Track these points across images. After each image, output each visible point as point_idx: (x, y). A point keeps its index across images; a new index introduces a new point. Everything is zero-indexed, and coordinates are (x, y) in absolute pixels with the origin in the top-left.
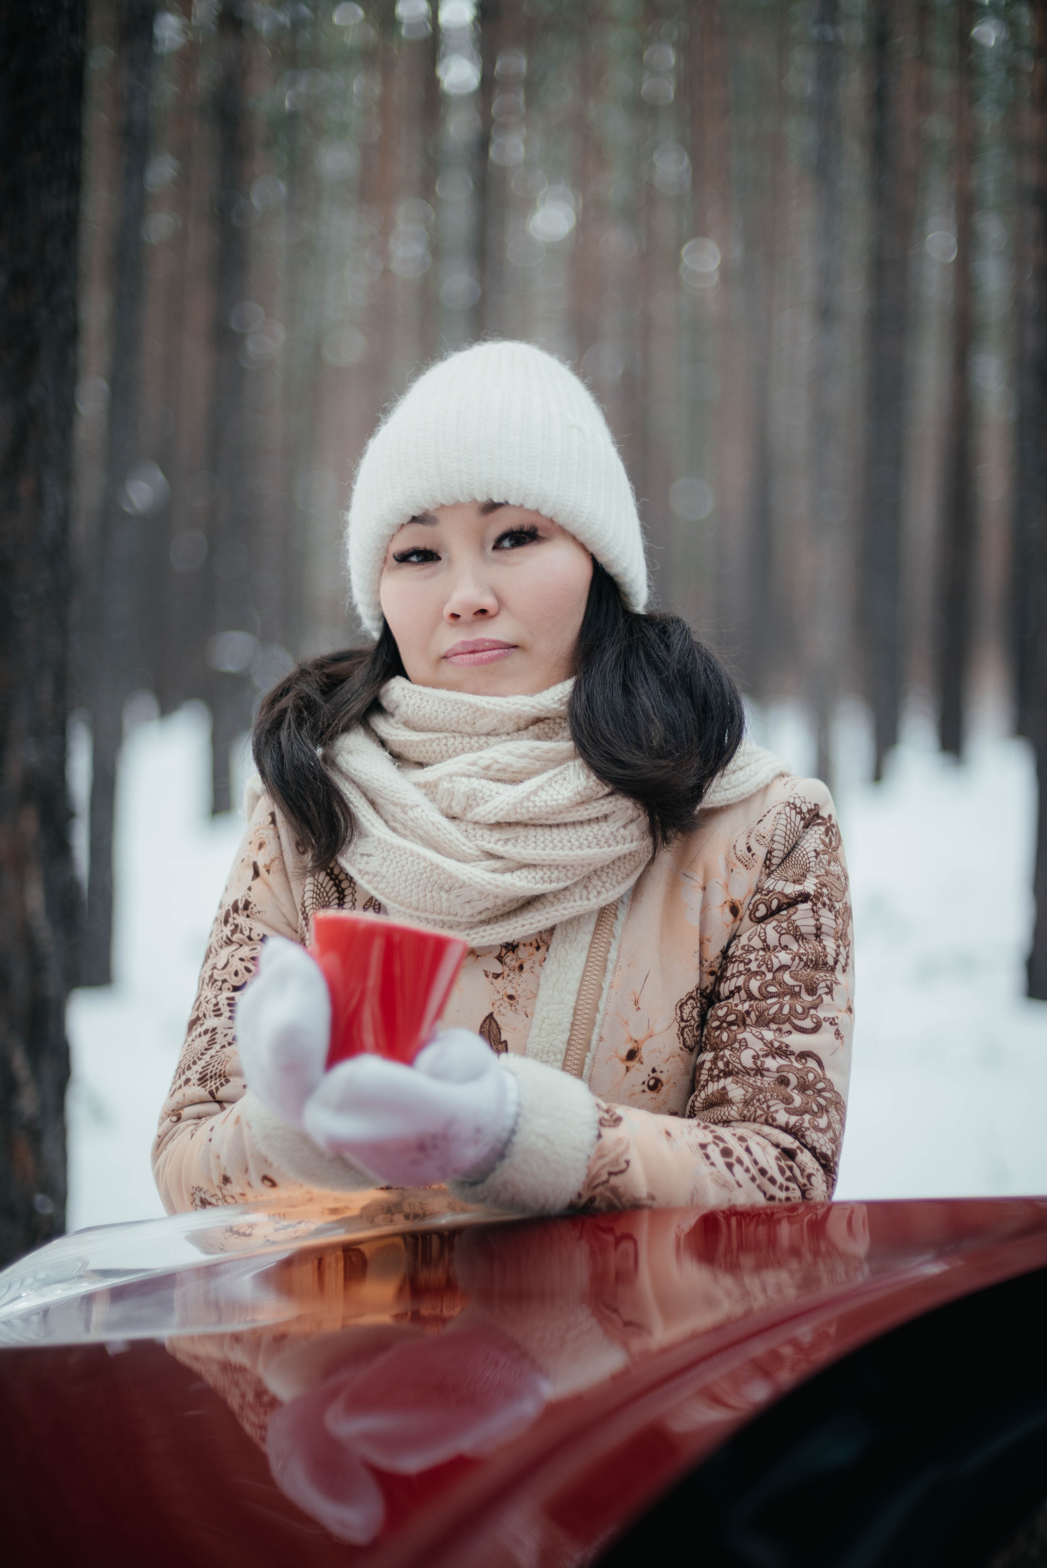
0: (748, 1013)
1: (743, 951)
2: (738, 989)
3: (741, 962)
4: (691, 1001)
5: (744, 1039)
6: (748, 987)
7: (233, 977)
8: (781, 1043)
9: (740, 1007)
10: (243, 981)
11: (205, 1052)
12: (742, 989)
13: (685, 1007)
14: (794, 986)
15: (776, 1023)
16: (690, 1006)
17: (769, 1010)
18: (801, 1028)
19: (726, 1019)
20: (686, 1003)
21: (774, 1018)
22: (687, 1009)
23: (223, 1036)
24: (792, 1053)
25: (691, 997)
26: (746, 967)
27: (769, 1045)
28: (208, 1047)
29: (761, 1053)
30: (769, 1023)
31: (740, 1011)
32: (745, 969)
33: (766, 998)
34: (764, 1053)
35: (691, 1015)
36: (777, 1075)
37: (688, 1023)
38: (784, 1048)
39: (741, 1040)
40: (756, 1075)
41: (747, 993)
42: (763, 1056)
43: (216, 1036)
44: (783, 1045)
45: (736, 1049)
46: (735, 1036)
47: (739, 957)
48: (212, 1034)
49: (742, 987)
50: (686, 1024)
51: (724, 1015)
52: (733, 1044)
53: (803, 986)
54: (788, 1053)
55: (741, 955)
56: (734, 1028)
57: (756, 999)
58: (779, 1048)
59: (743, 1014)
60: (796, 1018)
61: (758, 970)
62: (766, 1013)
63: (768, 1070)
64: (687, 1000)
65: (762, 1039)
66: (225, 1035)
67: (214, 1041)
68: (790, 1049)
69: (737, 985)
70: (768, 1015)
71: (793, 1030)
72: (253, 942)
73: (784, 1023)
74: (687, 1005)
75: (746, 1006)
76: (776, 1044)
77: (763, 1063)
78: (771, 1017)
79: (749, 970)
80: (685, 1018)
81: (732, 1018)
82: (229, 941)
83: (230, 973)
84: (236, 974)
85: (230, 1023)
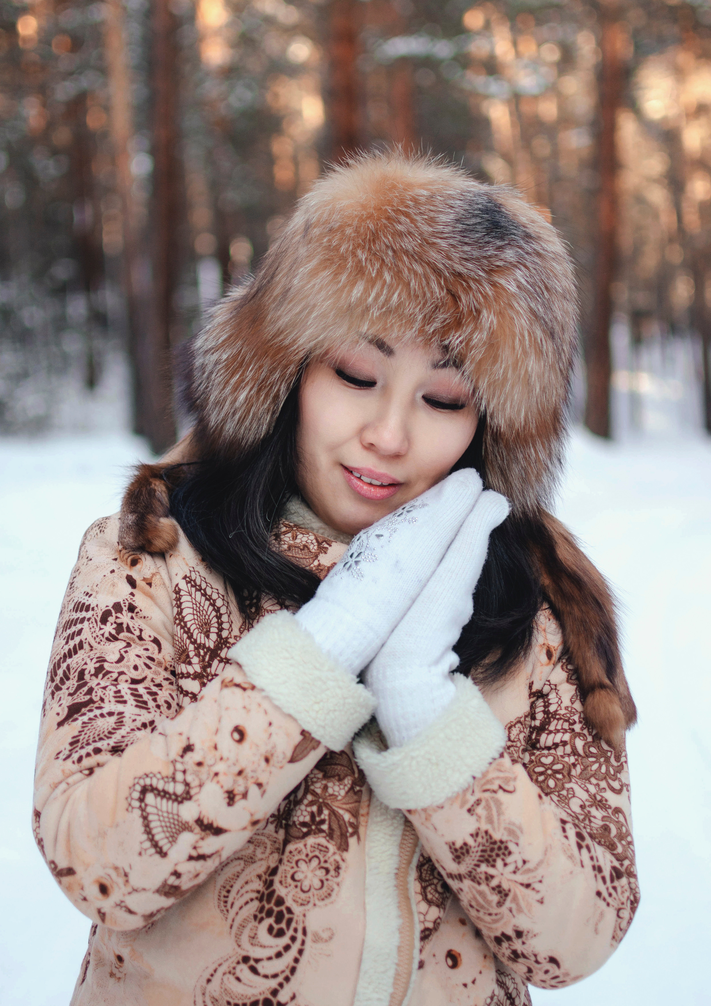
0: (572, 766)
1: (566, 712)
2: (564, 743)
3: (566, 721)
4: (519, 725)
5: (572, 788)
6: (574, 744)
7: (132, 670)
9: (565, 759)
10: (143, 676)
11: (113, 731)
12: (568, 744)
13: (513, 728)
14: (608, 751)
15: (596, 779)
16: (518, 729)
17: (591, 766)
18: (612, 787)
19: (552, 767)
20: (515, 725)
21: (595, 774)
22: (515, 731)
23: (131, 720)
24: (610, 807)
25: (519, 722)
26: (571, 727)
27: (593, 797)
28: (116, 727)
29: (587, 804)
30: (590, 777)
31: (567, 762)
32: (570, 729)
33: (587, 756)
34: (590, 803)
35: (517, 737)
36: (600, 823)
37: (514, 744)
38: (604, 802)
39: (568, 789)
41: (572, 749)
42: (589, 806)
43: (124, 720)
44: (604, 799)
45: (564, 796)
46: (563, 785)
47: (563, 715)
48: (119, 717)
49: (569, 742)
50: (512, 744)
51: (551, 763)
52: (560, 791)
53: (613, 753)
54: (607, 806)
55: (565, 714)
56: (561, 776)
57: (579, 755)
58: (600, 801)
59: (569, 765)
60: (610, 778)
61: (581, 732)
62: (589, 768)
63: (594, 818)
64: (516, 724)
65: (587, 791)
66: (134, 720)
67: (122, 724)
68: (608, 803)
69: (563, 740)
70: (591, 770)
71: (607, 788)
72: (143, 642)
73: (602, 780)
74: (515, 727)
75: (572, 759)
76: (597, 797)
77: (589, 811)
78: (593, 773)
79: (573, 730)
80: (512, 738)
81: (558, 767)
82: (113, 638)
83: (128, 667)
84: (136, 668)
85: (137, 711)
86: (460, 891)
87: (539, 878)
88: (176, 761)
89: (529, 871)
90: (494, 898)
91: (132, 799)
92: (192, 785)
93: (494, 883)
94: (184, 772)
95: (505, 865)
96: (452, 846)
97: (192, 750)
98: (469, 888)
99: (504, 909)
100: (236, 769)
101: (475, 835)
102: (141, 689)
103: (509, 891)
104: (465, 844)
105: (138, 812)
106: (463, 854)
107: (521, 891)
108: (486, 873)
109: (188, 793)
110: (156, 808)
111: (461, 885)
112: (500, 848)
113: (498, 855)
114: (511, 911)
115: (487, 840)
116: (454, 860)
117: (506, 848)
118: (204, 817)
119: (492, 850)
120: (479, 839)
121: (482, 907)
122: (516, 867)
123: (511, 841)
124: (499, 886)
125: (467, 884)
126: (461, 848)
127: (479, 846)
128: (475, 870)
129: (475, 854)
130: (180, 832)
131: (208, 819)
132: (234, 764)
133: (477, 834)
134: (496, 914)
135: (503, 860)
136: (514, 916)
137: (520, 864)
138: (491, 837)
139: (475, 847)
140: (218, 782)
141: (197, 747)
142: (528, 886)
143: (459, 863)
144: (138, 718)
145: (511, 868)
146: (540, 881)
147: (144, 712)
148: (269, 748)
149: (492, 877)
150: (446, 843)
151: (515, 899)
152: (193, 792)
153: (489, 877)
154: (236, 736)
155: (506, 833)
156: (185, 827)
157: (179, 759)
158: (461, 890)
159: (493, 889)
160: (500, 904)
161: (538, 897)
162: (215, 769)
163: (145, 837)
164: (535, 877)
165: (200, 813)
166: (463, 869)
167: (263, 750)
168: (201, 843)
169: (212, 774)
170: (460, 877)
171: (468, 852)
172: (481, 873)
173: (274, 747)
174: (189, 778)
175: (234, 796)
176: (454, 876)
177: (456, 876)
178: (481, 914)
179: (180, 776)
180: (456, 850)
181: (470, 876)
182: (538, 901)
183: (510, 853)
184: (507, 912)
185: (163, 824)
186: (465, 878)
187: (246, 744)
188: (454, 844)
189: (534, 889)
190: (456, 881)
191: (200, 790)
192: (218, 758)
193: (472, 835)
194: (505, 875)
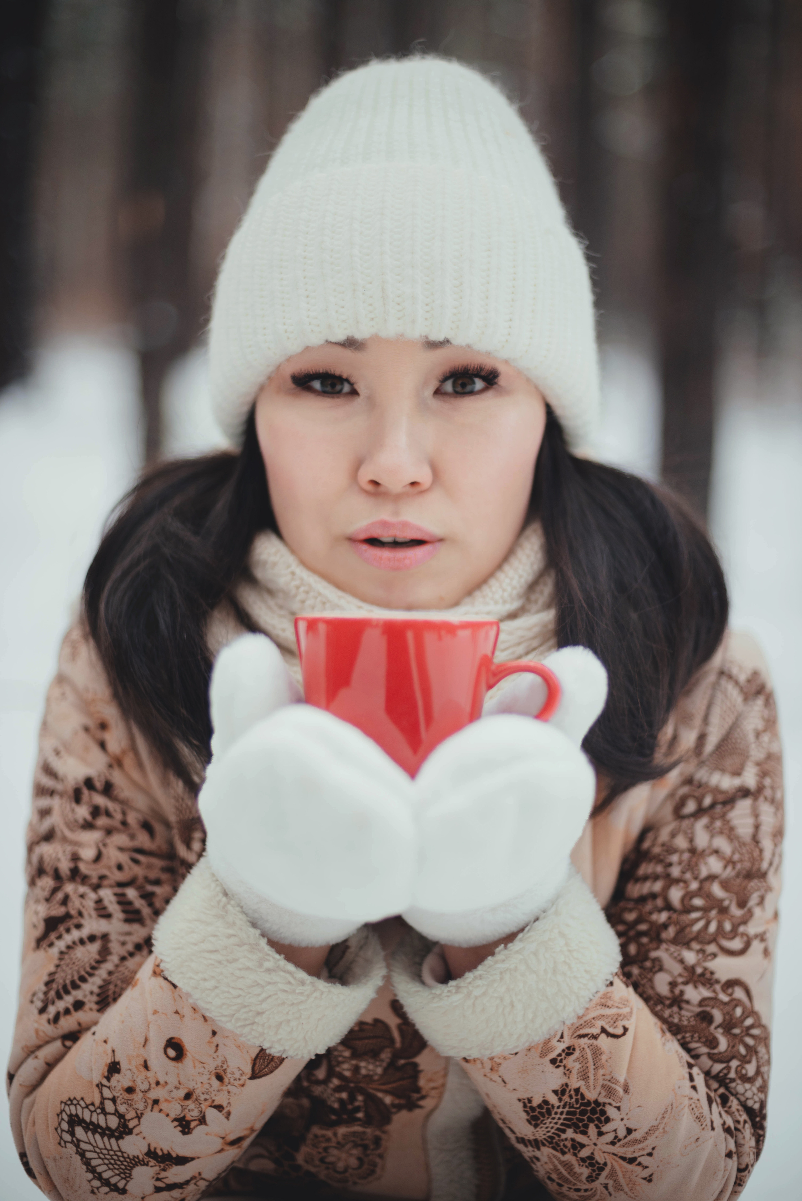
0: (665, 926)
2: (653, 896)
5: (658, 957)
6: (666, 896)
7: (116, 871)
8: (706, 969)
9: (654, 917)
10: (132, 875)
11: (97, 965)
12: (657, 896)
14: (724, 899)
15: (699, 943)
17: (691, 926)
18: (728, 949)
19: (635, 927)
21: (697, 936)
23: (119, 944)
24: (717, 982)
26: (665, 872)
27: (690, 970)
28: (100, 959)
29: (679, 979)
30: (690, 942)
31: (654, 921)
32: (663, 875)
33: (688, 911)
34: (684, 979)
36: (698, 1010)
38: (708, 975)
39: (653, 958)
40: (670, 1006)
41: (664, 902)
42: (682, 983)
43: (110, 945)
44: (707, 971)
45: (648, 968)
46: (647, 952)
47: (656, 856)
48: (103, 942)
49: (659, 893)
51: (633, 922)
52: (643, 961)
53: (734, 899)
54: (713, 981)
55: (660, 854)
56: (645, 940)
57: (676, 910)
59: (658, 925)
60: (724, 938)
61: (680, 877)
63: (688, 1002)
66: (124, 943)
67: (108, 952)
68: (717, 977)
69: (652, 890)
70: (690, 931)
71: (718, 953)
73: (709, 943)
75: (663, 917)
76: (699, 970)
77: (682, 993)
78: (693, 935)
79: (668, 876)
81: (643, 927)
82: (88, 826)
83: (109, 868)
84: (120, 867)
85: (127, 927)
86: (534, 1160)
87: (649, 1150)
88: (102, 1085)
89: (636, 1141)
90: (585, 1171)
91: (62, 1131)
92: (128, 1117)
93: (584, 1153)
94: (114, 1100)
95: (600, 1134)
96: (527, 1104)
97: (118, 1071)
98: (548, 1156)
99: (597, 1184)
100: (182, 1093)
101: (560, 1093)
102: (131, 893)
103: (605, 1164)
104: (546, 1102)
105: (71, 1149)
106: (542, 1114)
107: (621, 1167)
108: (573, 1140)
109: (125, 1126)
110: (90, 1143)
111: (537, 1153)
112: (593, 1111)
113: (591, 1120)
114: (606, 1186)
115: (577, 1101)
116: (529, 1121)
117: (603, 1112)
118: (155, 1149)
119: (583, 1113)
120: (566, 1098)
121: (567, 1181)
122: (616, 1137)
123: (610, 1104)
124: (591, 1157)
125: (546, 1152)
126: (540, 1106)
127: (564, 1107)
128: (559, 1136)
129: (558, 1116)
130: (132, 1168)
131: (161, 1150)
132: (177, 1088)
133: (563, 1092)
134: (586, 1190)
135: (597, 1127)
136: (610, 1195)
137: (622, 1133)
138: (583, 1097)
139: (558, 1107)
140: (161, 1111)
141: (124, 1066)
142: (632, 1161)
143: (536, 1126)
144: (127, 938)
145: (610, 1137)
146: (650, 1154)
147: (136, 927)
148: (219, 1062)
149: (583, 1146)
150: (519, 1100)
151: (613, 1174)
152: (131, 1125)
153: (577, 1146)
154: (172, 1053)
155: (604, 1093)
156: (136, 1162)
157: (105, 1082)
158: (538, 1159)
159: (583, 1160)
160: (591, 1179)
161: (646, 1173)
162: (153, 1095)
163: (90, 1176)
164: (643, 1149)
165: (149, 1145)
166: (541, 1133)
167: (212, 1065)
168: (163, 1174)
169: (150, 1102)
170: (536, 1144)
171: (549, 1112)
172: (566, 1139)
173: (225, 1061)
174: (122, 1109)
175: (189, 1123)
176: (527, 1142)
177: (529, 1141)
178: (564, 1189)
179: (109, 1107)
180: (533, 1109)
181: (550, 1143)
182: (645, 1179)
183: (608, 1120)
184: (601, 1188)
185: (106, 1162)
186: (544, 1145)
187: (188, 1061)
188: (530, 1101)
189: (640, 1164)
190: (530, 1148)
191: (139, 1121)
192: (153, 1082)
193: (555, 1092)
194: (599, 1146)
